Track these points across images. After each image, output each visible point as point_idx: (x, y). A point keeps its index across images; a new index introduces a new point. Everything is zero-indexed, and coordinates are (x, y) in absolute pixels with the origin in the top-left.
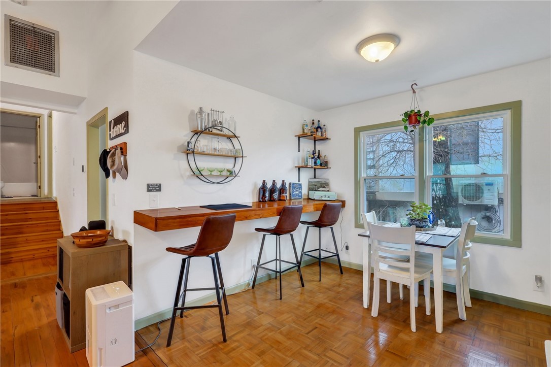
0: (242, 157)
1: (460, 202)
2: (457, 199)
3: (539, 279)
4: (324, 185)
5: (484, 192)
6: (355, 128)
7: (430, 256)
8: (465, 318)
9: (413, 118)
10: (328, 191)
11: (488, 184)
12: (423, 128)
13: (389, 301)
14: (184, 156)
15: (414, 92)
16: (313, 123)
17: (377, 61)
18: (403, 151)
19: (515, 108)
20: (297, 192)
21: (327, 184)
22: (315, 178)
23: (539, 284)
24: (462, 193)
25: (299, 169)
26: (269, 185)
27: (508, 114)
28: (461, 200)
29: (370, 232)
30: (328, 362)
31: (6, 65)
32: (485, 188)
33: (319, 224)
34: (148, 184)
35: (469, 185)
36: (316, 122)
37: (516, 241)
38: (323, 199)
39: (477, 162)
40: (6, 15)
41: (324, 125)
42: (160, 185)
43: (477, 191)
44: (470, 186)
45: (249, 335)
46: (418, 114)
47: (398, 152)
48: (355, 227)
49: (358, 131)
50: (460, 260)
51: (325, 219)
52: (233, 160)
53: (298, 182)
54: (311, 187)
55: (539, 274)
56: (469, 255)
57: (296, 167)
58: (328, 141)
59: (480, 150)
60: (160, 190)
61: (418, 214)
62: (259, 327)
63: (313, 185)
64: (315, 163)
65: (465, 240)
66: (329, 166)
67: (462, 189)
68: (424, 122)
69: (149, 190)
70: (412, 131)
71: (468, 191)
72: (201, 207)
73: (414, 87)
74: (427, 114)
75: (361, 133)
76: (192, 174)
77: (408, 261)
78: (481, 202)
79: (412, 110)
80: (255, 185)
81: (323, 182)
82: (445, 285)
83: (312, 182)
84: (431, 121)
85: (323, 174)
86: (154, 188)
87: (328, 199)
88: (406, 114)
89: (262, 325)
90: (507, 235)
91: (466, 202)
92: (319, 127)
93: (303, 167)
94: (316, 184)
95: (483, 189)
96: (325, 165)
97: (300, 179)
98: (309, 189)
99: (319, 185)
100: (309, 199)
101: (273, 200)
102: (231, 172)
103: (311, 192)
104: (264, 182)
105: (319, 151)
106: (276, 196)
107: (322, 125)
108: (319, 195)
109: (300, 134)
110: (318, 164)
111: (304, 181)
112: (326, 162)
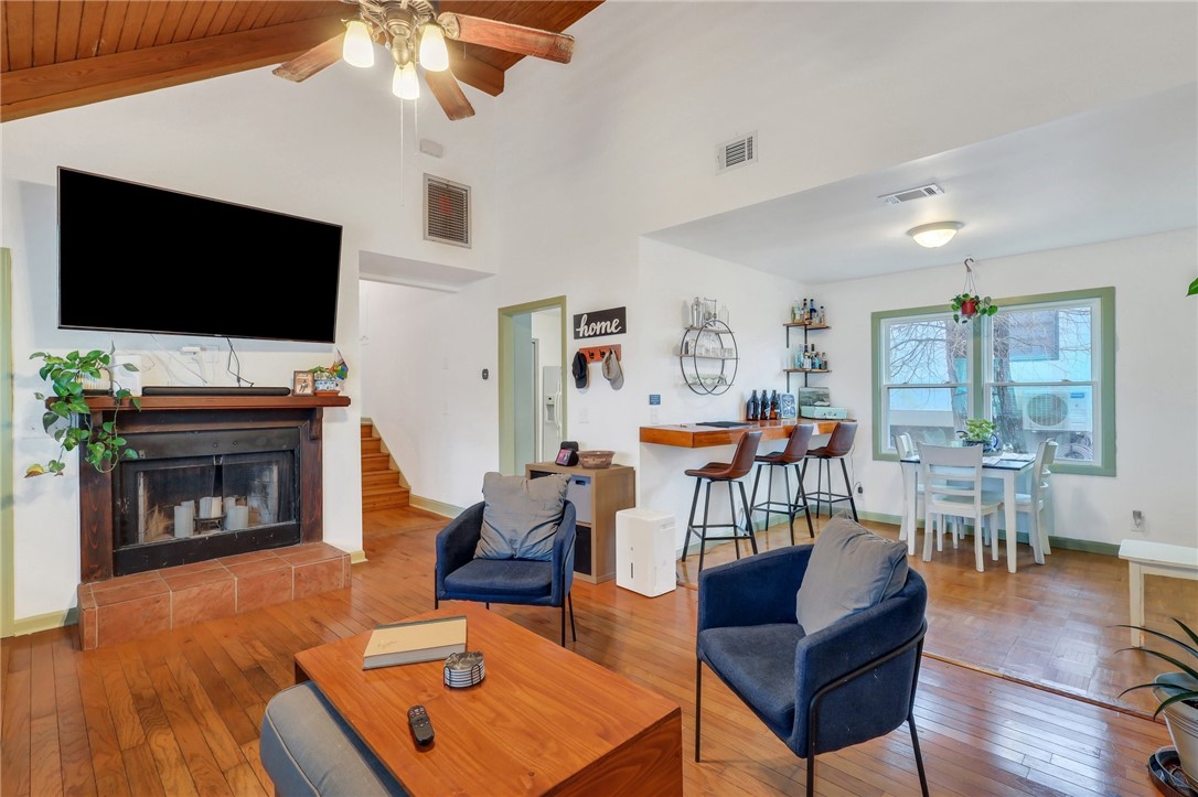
0: (737, 358)
1: (1026, 427)
2: (1020, 422)
3: (1138, 514)
4: (822, 398)
5: (1069, 409)
6: (873, 314)
7: (1001, 481)
8: (1043, 562)
9: (969, 306)
10: (827, 406)
11: (1074, 396)
12: (979, 318)
13: (940, 548)
14: (677, 361)
15: (969, 270)
16: (805, 304)
17: (934, 248)
18: (928, 340)
19: (1107, 296)
20: (789, 408)
21: (827, 396)
22: (806, 386)
23: (1139, 521)
24: (1029, 411)
25: (788, 372)
26: (759, 396)
27: (1097, 303)
28: (1027, 424)
31: (425, 238)
32: (1071, 403)
33: (826, 453)
34: (649, 395)
35: (1040, 398)
36: (808, 302)
37: (1109, 468)
38: (828, 417)
39: (1055, 357)
40: (425, 174)
41: (821, 307)
42: (660, 395)
43: (1056, 406)
44: (1044, 398)
46: (976, 301)
47: (920, 341)
48: (874, 459)
49: (877, 318)
50: (1035, 491)
51: (837, 445)
52: (720, 363)
53: (786, 393)
54: (804, 400)
55: (1138, 510)
56: (1046, 485)
57: (784, 370)
59: (1061, 338)
60: (660, 403)
61: (978, 435)
63: (806, 397)
64: (813, 364)
65: (1042, 466)
66: (830, 367)
67: (1029, 406)
68: (984, 311)
69: (651, 403)
70: (965, 322)
71: (1039, 409)
72: (697, 424)
73: (969, 263)
74: (987, 300)
75: (882, 321)
76: (685, 383)
77: (972, 489)
78: (1063, 427)
79: (966, 296)
80: (742, 397)
81: (821, 393)
82: (1018, 534)
83: (804, 393)
84: (992, 310)
85: (820, 382)
86: (655, 400)
87: (833, 417)
88: (957, 299)
90: (1097, 462)
91: (1037, 427)
92: (813, 310)
93: (791, 371)
94: (811, 395)
95: (1066, 406)
96: (824, 367)
97: (789, 389)
98: (801, 404)
99: (815, 397)
100: (800, 417)
101: (764, 418)
102: (721, 379)
103: (803, 408)
104: (755, 392)
105: (813, 346)
106: (768, 412)
107: (817, 307)
108: (818, 412)
109: (789, 321)
110: (817, 366)
111: (794, 392)
112: (826, 363)
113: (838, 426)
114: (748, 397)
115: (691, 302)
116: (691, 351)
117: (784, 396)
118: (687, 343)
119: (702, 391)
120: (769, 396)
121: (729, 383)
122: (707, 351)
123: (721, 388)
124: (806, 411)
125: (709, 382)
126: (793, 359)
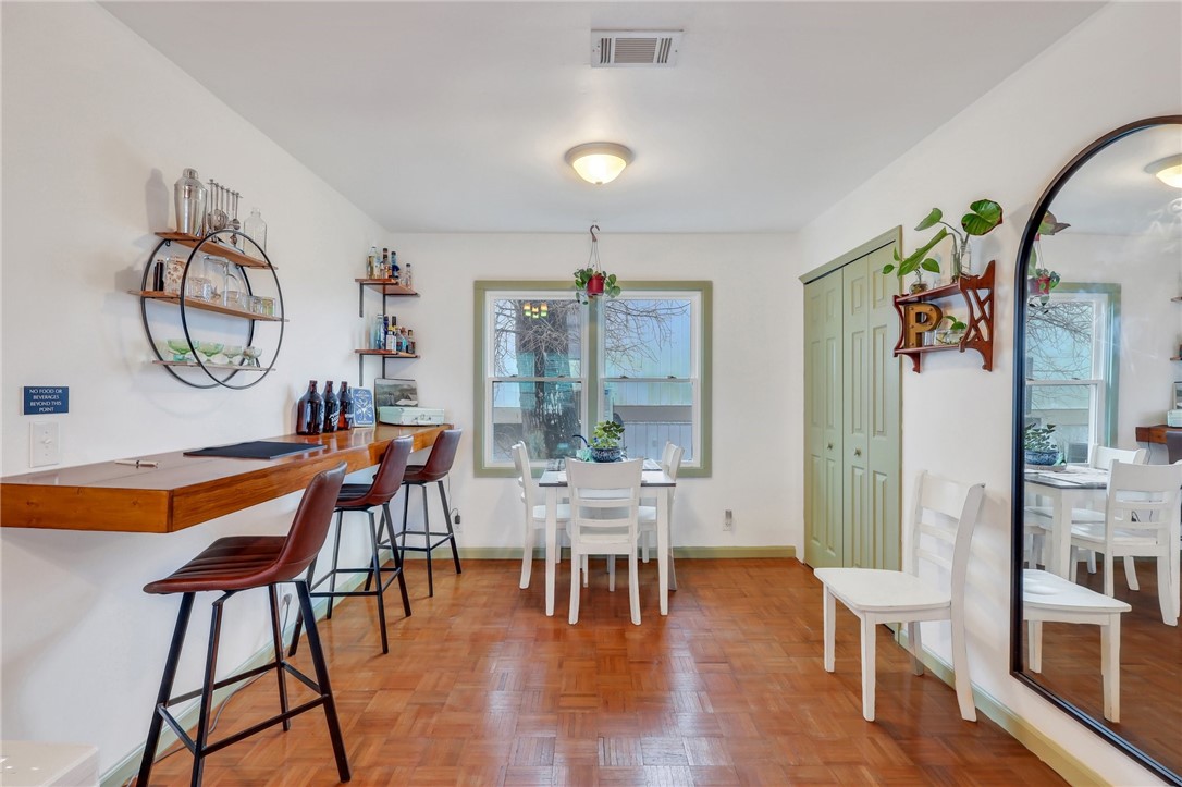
0: (282, 320)
3: (729, 514)
4: (407, 393)
6: (475, 281)
9: (595, 282)
10: (416, 406)
14: (133, 305)
15: (594, 239)
16: (385, 257)
17: (599, 183)
19: (706, 291)
20: (364, 410)
21: (413, 391)
22: (384, 377)
23: (729, 522)
25: (361, 355)
26: (321, 390)
27: (697, 298)
29: (569, 476)
30: (574, 714)
33: (422, 475)
34: (27, 389)
36: (389, 254)
37: (705, 470)
38: (422, 423)
41: (408, 265)
42: (65, 390)
45: (388, 742)
46: (600, 278)
48: (476, 476)
49: (481, 287)
52: (246, 324)
53: (358, 387)
54: (382, 397)
57: (356, 351)
58: (412, 300)
60: (63, 408)
62: (396, 719)
63: (386, 393)
64: (399, 345)
66: (418, 351)
68: (610, 291)
69: (29, 410)
70: (586, 303)
72: (187, 454)
73: (594, 230)
74: (613, 278)
75: (488, 293)
76: (154, 358)
79: (591, 270)
80: (289, 396)
81: (405, 387)
83: (382, 387)
84: (615, 291)
85: (402, 371)
86: (43, 401)
87: (429, 423)
88: (582, 274)
89: (399, 714)
92: (395, 268)
93: (366, 353)
94: (392, 390)
96: (411, 350)
97: (363, 379)
98: (378, 403)
99: (398, 393)
100: (380, 424)
101: (329, 428)
102: (249, 358)
103: (382, 409)
104: (313, 384)
105: (394, 318)
106: (335, 420)
107: (401, 263)
108: (407, 416)
109: (364, 276)
110: (404, 348)
111: (369, 385)
112: (413, 343)
113: (442, 436)
114: (301, 392)
115: (172, 175)
116: (170, 285)
117: (356, 391)
118: (160, 267)
119: (200, 378)
120: (336, 390)
121: (265, 364)
122: (215, 295)
123: (248, 376)
124: (387, 414)
125: (218, 360)
126: (368, 334)
